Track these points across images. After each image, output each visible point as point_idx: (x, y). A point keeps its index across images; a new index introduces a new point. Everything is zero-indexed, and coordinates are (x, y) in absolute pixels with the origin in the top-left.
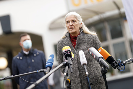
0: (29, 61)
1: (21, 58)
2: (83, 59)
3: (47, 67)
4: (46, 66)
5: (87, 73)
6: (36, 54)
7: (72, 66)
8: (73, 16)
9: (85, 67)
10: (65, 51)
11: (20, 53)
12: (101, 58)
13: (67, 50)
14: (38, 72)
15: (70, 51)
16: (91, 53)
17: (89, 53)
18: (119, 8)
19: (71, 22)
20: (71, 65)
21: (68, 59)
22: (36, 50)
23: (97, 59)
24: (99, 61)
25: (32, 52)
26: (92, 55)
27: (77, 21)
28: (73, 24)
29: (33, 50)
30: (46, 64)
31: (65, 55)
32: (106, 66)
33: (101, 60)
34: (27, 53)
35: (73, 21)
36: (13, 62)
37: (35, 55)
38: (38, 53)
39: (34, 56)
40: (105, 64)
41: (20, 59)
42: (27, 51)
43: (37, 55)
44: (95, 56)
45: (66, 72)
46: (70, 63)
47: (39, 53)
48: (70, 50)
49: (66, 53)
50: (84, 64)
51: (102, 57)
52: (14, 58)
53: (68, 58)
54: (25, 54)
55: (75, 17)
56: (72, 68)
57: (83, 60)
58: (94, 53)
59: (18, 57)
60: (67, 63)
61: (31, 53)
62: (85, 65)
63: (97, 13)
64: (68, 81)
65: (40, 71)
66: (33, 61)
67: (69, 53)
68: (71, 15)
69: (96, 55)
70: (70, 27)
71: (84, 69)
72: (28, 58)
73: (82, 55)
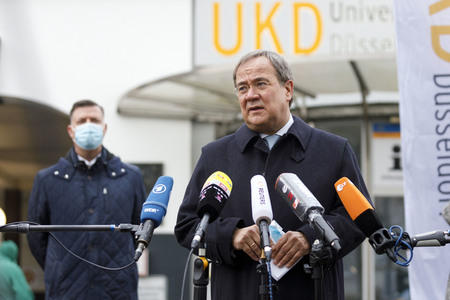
3: (145, 220)
5: (268, 249)
6: (118, 171)
12: (315, 211)
14: (113, 229)
16: (285, 189)
23: (305, 214)
24: (309, 218)
32: (331, 239)
33: (317, 218)
34: (88, 163)
37: (114, 174)
40: (326, 233)
42: (89, 158)
50: (263, 220)
51: (320, 209)
62: (264, 223)
65: (119, 227)
73: (261, 190)
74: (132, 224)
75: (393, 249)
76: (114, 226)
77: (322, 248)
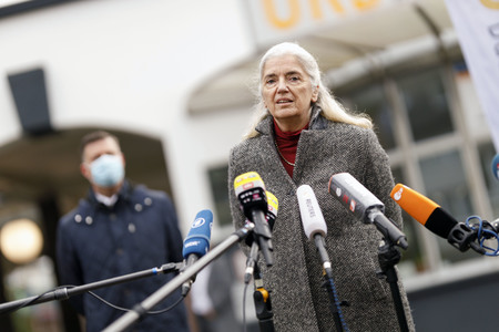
0: (117, 230)
1: (89, 220)
2: (312, 214)
3: (187, 256)
5: (327, 265)
6: (142, 202)
8: (292, 59)
9: (321, 244)
10: (242, 190)
11: (83, 202)
12: (375, 210)
13: (249, 186)
14: (156, 273)
15: (260, 189)
16: (339, 192)
17: (333, 192)
18: (435, 30)
19: (282, 79)
20: (267, 239)
21: (255, 218)
22: (141, 188)
23: (363, 215)
24: (369, 219)
25: (126, 196)
26: (344, 200)
27: (305, 78)
28: (291, 87)
29: (131, 190)
31: (242, 203)
32: (396, 237)
33: (378, 217)
34: (108, 201)
35: (292, 76)
36: (60, 234)
37: (138, 207)
38: (148, 201)
39: (134, 211)
40: (391, 232)
41: (83, 222)
42: (109, 195)
43: (145, 208)
44: (353, 204)
45: (253, 264)
46: (261, 232)
47: (154, 200)
48: (262, 185)
49: (246, 198)
50: (317, 233)
51: (380, 207)
53: (254, 213)
54: (102, 207)
55: (299, 61)
56: (271, 250)
57: (313, 218)
58: (351, 191)
59: (78, 218)
60: (251, 232)
62: (318, 237)
63: (357, 51)
64: (261, 295)
65: (161, 269)
66: (132, 228)
67: (257, 198)
69: (356, 200)
70: (278, 97)
71: (318, 250)
72: (113, 217)
73: (308, 201)
75: (477, 241)
76: (156, 269)
77: (389, 248)
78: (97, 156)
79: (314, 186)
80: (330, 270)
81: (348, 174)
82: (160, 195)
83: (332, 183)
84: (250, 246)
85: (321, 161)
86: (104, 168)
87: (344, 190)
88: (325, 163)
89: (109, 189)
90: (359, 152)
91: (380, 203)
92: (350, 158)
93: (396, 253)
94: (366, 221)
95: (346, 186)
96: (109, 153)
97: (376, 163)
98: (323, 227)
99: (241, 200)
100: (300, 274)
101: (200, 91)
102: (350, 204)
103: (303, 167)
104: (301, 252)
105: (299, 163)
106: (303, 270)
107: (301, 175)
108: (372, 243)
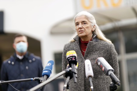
0: (22, 68)
1: (13, 63)
2: (89, 69)
3: (43, 76)
4: (43, 74)
5: (92, 87)
6: (32, 59)
7: (76, 75)
8: (84, 17)
9: (91, 80)
10: (69, 56)
11: (12, 57)
12: (111, 71)
13: (71, 55)
14: (32, 80)
15: (75, 56)
16: (99, 64)
17: (97, 63)
19: (80, 24)
20: (75, 73)
21: (72, 66)
22: (32, 55)
23: (106, 72)
24: (108, 74)
25: (27, 57)
26: (101, 67)
27: (89, 23)
28: (83, 26)
29: (29, 55)
30: (42, 72)
32: (117, 81)
33: (111, 74)
34: (20, 57)
35: (84, 23)
37: (30, 61)
38: (34, 59)
39: (29, 62)
40: (115, 79)
41: (11, 64)
42: (21, 56)
43: (33, 61)
44: (103, 68)
46: (74, 71)
47: (36, 59)
49: (70, 59)
50: (90, 76)
51: (112, 70)
52: (5, 62)
53: (72, 64)
54: (18, 59)
56: (76, 77)
57: (89, 71)
58: (103, 65)
59: (9, 62)
60: (70, 71)
61: (26, 59)
62: (90, 78)
65: (34, 79)
66: (27, 68)
67: (74, 59)
68: (81, 16)
69: (105, 67)
72: (21, 63)
73: (88, 65)
74: (39, 77)
76: (32, 79)
77: (114, 85)
78: (19, 42)
79: (91, 60)
80: (93, 89)
81: (103, 58)
82: (38, 58)
83: (97, 60)
84: (67, 77)
85: (94, 52)
86: (20, 46)
87: (101, 63)
88: (95, 53)
89: (21, 54)
90: (108, 51)
91: (113, 69)
92: (104, 53)
93: (116, 87)
94: (107, 74)
95: (102, 62)
96: (23, 41)
97: (113, 55)
98: (92, 74)
99: (68, 60)
100: (82, 89)
101: (56, 26)
102: (102, 68)
103: (88, 53)
104: (83, 82)
105: (87, 52)
106: (83, 88)
107: (87, 56)
108: (107, 82)
